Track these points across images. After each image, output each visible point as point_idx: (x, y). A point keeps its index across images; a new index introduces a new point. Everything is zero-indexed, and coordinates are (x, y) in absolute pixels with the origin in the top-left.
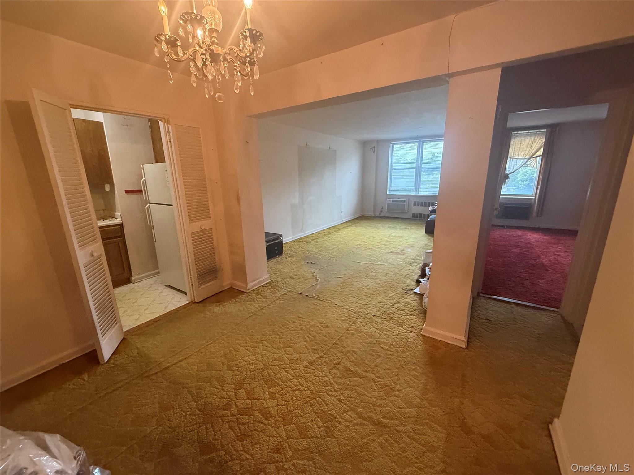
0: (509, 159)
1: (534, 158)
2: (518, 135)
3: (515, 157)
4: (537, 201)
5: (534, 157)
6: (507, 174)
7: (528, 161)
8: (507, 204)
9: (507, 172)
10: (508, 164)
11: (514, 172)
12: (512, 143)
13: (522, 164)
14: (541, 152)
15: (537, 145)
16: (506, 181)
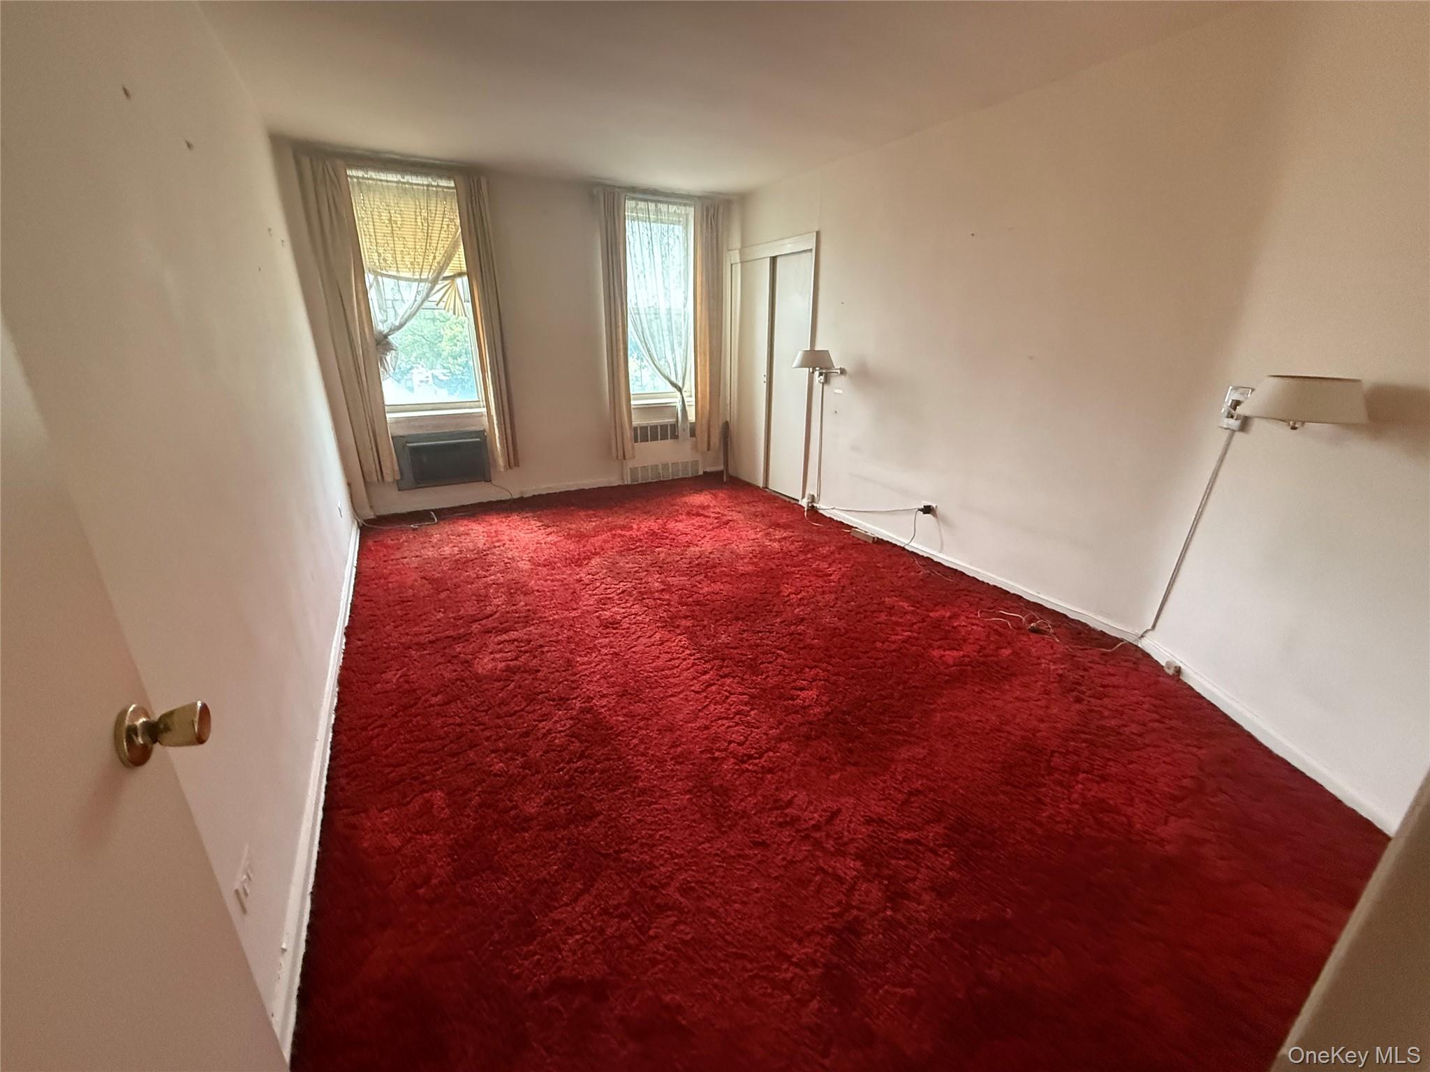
0: (369, 278)
1: (446, 278)
2: (369, 186)
3: (390, 273)
4: (495, 422)
5: (447, 274)
6: (381, 333)
7: (432, 289)
8: (417, 438)
9: (382, 327)
10: (372, 294)
11: (401, 326)
12: (358, 212)
13: (419, 299)
14: (459, 261)
15: (443, 235)
16: (388, 358)
